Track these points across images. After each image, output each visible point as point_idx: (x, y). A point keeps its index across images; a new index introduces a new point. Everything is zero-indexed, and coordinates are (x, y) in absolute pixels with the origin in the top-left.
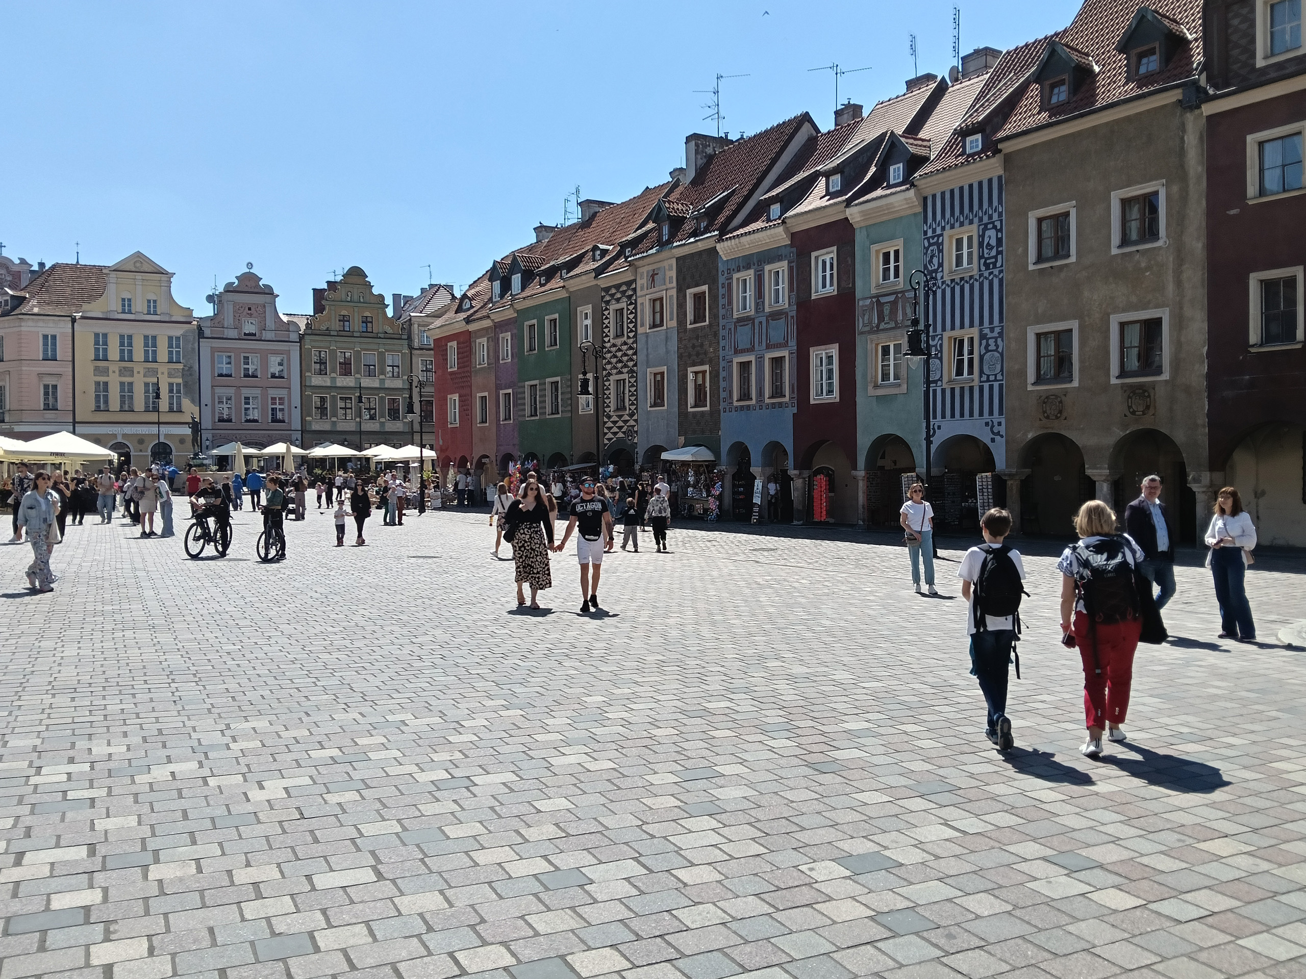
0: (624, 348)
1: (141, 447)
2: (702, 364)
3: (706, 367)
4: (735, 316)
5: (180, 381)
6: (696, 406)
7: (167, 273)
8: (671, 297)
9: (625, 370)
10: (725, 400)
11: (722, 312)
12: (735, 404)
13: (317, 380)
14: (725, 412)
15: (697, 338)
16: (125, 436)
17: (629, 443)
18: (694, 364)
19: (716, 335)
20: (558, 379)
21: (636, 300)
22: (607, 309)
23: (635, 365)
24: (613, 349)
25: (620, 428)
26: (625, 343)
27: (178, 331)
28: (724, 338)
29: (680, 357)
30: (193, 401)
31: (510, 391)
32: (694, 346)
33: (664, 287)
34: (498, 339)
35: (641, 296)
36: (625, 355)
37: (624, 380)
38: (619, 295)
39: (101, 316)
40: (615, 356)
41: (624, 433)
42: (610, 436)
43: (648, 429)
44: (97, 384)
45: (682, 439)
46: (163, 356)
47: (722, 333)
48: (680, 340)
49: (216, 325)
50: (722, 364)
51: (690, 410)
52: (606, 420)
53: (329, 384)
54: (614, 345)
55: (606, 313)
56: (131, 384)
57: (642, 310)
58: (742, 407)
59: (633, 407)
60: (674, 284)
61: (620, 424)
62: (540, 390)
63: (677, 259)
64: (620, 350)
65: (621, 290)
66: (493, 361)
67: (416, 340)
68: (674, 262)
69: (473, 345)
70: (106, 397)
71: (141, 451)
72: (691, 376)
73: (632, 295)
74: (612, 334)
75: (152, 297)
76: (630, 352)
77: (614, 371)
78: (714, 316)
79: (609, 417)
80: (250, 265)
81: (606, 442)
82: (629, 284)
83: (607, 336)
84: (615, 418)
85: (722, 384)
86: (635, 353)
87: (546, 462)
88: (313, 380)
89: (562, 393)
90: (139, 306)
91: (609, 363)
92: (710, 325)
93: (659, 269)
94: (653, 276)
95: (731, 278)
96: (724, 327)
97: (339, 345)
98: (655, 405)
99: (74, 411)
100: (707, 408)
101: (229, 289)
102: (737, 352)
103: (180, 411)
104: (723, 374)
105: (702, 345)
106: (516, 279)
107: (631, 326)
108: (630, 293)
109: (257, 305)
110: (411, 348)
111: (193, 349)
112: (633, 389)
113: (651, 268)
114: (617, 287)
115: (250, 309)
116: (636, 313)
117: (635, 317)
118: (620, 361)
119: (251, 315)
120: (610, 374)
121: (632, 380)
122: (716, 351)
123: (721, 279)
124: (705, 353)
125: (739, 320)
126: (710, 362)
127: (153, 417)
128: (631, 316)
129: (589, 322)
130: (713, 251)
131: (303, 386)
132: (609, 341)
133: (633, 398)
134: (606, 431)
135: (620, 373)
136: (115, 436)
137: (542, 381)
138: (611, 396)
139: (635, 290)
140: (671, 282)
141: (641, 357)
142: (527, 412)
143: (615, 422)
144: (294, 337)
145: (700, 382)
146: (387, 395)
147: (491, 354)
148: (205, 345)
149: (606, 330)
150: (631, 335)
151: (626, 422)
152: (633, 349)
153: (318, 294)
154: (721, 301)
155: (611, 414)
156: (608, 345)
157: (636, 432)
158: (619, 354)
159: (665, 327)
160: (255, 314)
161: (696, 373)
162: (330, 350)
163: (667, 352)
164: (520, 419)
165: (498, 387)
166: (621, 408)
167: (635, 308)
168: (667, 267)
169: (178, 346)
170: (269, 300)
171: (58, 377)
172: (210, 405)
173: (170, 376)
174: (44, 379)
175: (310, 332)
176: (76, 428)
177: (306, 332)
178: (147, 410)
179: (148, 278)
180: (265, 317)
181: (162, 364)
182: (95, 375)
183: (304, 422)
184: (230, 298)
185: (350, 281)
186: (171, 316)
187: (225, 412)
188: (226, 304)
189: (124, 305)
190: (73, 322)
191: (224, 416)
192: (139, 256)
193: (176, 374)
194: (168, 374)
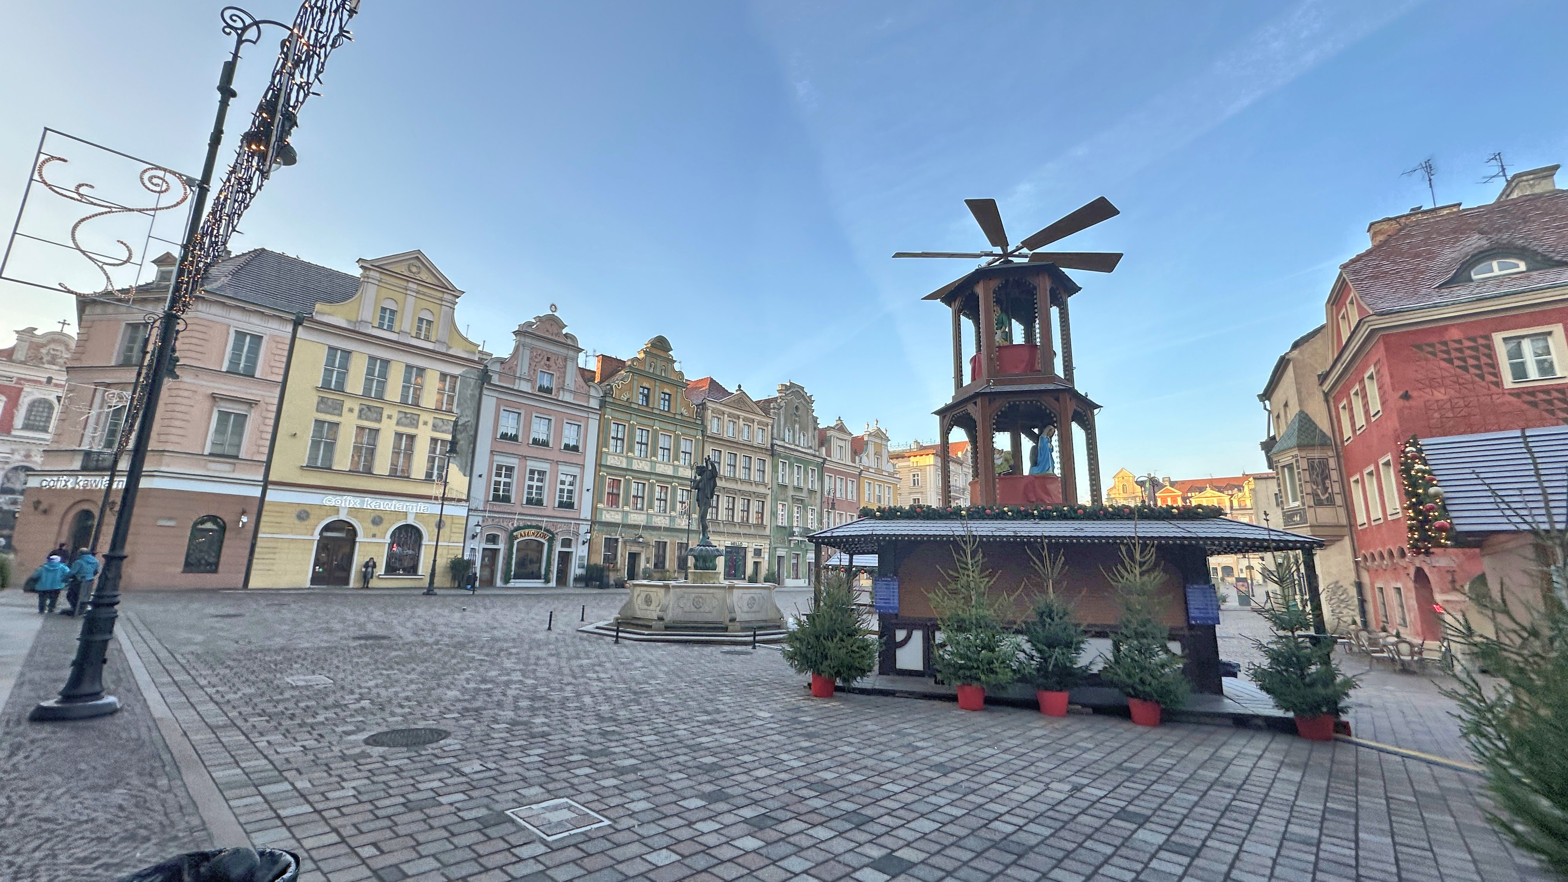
1: (375, 529)
5: (448, 437)
7: (453, 289)
13: (613, 459)
16: (352, 511)
27: (455, 369)
30: (462, 468)
39: (344, 324)
44: (319, 423)
49: (506, 371)
53: (624, 466)
56: (374, 432)
67: (709, 427)
71: (374, 536)
75: (426, 316)
80: (553, 307)
88: (609, 457)
90: (406, 322)
97: (639, 420)
99: (268, 463)
101: (527, 330)
109: (557, 358)
110: (704, 435)
111: (473, 396)
115: (548, 359)
119: (549, 367)
131: (599, 465)
136: (336, 510)
144: (594, 402)
148: (490, 395)
160: (554, 367)
162: (629, 425)
169: (452, 388)
170: (571, 353)
171: (251, 404)
172: (485, 476)
173: (435, 428)
174: (222, 404)
175: (611, 400)
176: (268, 491)
177: (608, 399)
178: (393, 474)
179: (425, 290)
180: (565, 373)
181: (426, 410)
182: (317, 411)
183: (595, 509)
184: (528, 340)
185: (655, 351)
186: (449, 348)
187: (502, 487)
188: (521, 348)
189: (382, 318)
190: (297, 323)
191: (501, 493)
192: (417, 258)
193: (445, 428)
194: (433, 426)
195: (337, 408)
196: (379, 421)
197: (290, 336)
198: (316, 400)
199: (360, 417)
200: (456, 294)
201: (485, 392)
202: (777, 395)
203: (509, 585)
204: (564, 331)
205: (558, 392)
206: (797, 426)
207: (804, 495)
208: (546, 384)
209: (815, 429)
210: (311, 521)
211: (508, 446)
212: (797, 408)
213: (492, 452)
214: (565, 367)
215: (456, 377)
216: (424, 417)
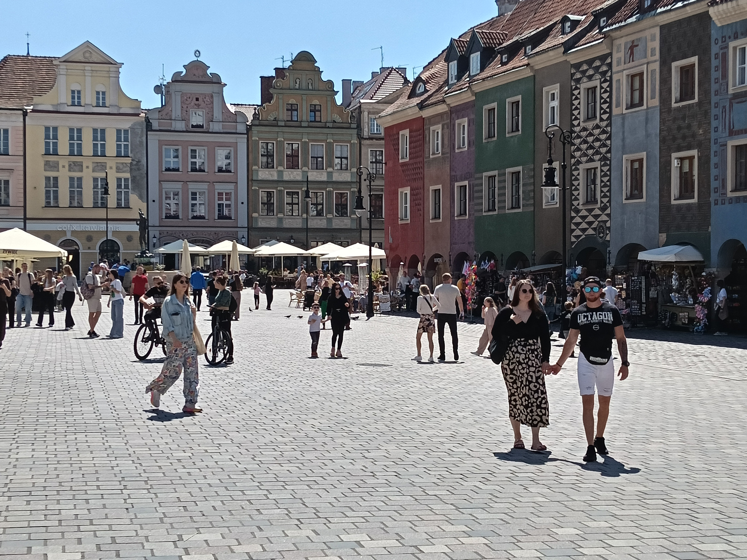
0: (597, 132)
1: (89, 244)
2: (689, 148)
3: (694, 152)
4: (731, 90)
5: (128, 175)
6: (681, 197)
7: (115, 63)
8: (653, 71)
9: (597, 157)
10: (716, 190)
11: (714, 87)
12: (730, 195)
13: (264, 174)
14: (716, 204)
15: (684, 119)
16: (74, 232)
17: (600, 240)
18: (679, 150)
19: (706, 114)
20: (520, 168)
21: (611, 77)
22: (576, 88)
23: (609, 151)
24: (584, 134)
25: (590, 223)
26: (597, 127)
27: (126, 124)
28: (716, 117)
29: (663, 141)
30: (141, 197)
31: (466, 183)
32: (679, 128)
33: (645, 60)
34: (454, 125)
35: (618, 72)
36: (597, 140)
37: (595, 169)
38: (591, 72)
39: (51, 108)
40: (585, 142)
41: (594, 229)
42: (578, 232)
43: (622, 225)
44: (48, 179)
45: (663, 237)
46: (111, 149)
47: (714, 111)
48: (662, 122)
49: (164, 117)
50: (714, 148)
51: (673, 202)
52: (573, 214)
53: (275, 178)
54: (585, 129)
55: (576, 92)
56: (80, 179)
57: (618, 89)
58: (738, 198)
59: (605, 200)
60: (657, 56)
61: (590, 219)
62: (499, 182)
63: (662, 27)
64: (591, 135)
65: (594, 65)
66: (447, 150)
67: (366, 129)
68: (657, 31)
69: (426, 132)
70: (56, 192)
71: (89, 248)
72: (675, 163)
73: (606, 72)
74: (582, 117)
75: (101, 89)
76: (603, 137)
77: (584, 159)
78: (705, 93)
79: (577, 211)
80: (197, 53)
81: (573, 239)
82: (603, 58)
83: (576, 119)
84: (584, 213)
85: (714, 172)
86: (609, 138)
87: (504, 262)
88: (260, 173)
89: (524, 185)
90: (88, 98)
91: (578, 149)
92: (700, 103)
93: (639, 40)
94: (632, 48)
95: (727, 47)
96: (717, 105)
97: (286, 136)
98: (631, 197)
99: (25, 207)
100: (695, 200)
101: (177, 79)
102: (733, 133)
103: (127, 207)
104: (714, 160)
105: (689, 127)
106: (475, 58)
107: (605, 106)
108: (604, 68)
109: (205, 95)
110: (360, 138)
111: (141, 142)
112: (605, 179)
113: (630, 38)
114: (590, 62)
115: (197, 99)
116: (611, 92)
117: (610, 97)
118: (591, 147)
119: (198, 106)
120: (579, 162)
121: (605, 169)
122: (707, 132)
123: (715, 49)
124: (694, 136)
125: (736, 96)
126: (699, 146)
127: (101, 213)
128: (605, 96)
129: (555, 103)
130: (704, 17)
131: (250, 180)
132: (579, 125)
133: (605, 189)
134: (573, 227)
135: (591, 160)
136: (64, 233)
137: (502, 171)
138: (581, 187)
139: (610, 65)
140: (653, 54)
141: (616, 142)
142: (485, 206)
143: (584, 218)
144: (241, 128)
145: (686, 169)
146: (335, 189)
147: (446, 142)
148: (154, 138)
149: (575, 112)
150: (605, 117)
151: (596, 216)
152: (606, 132)
153: (266, 81)
154: (714, 75)
155: (580, 207)
156: (577, 129)
157: (609, 228)
158: (590, 139)
159: (645, 107)
160: (203, 105)
161: (682, 159)
162: (277, 142)
163: (648, 136)
164: (477, 214)
165: (453, 179)
166: (591, 200)
167: (610, 86)
168: (649, 38)
169: (126, 140)
170: (216, 89)
172: (158, 201)
173: (118, 170)
175: (257, 123)
176: (27, 224)
177: (254, 123)
178: (95, 207)
179: (96, 69)
180: (212, 108)
181: (110, 158)
182: (45, 170)
183: (250, 218)
184: (178, 87)
185: (299, 66)
186: (120, 108)
187: (172, 208)
188: (173, 95)
189: (73, 98)
190: (25, 115)
191: (172, 212)
192: (88, 47)
193: (125, 169)
194: (117, 168)
195: (55, 166)
196: (82, 171)
197: (22, 124)
198: (43, 164)
199: (70, 171)
200: (118, 66)
201: (149, 137)
204: (209, 72)
205: (209, 125)
211: (172, 176)
213: (160, 181)
214: (213, 103)
215: (126, 131)
216: (110, 163)
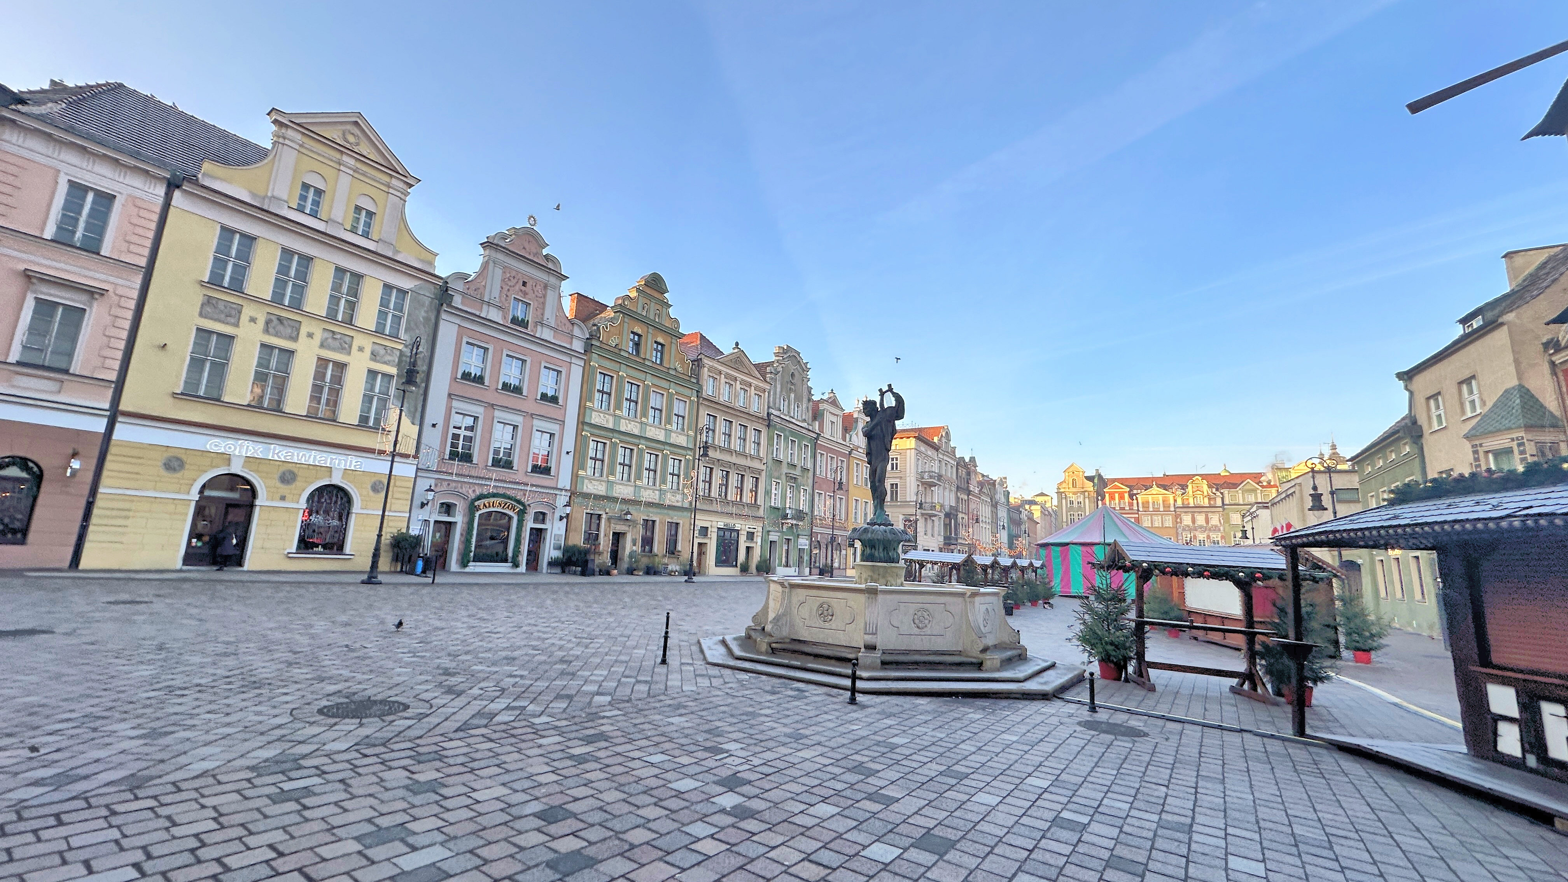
1: (284, 489)
5: (392, 370)
7: (405, 174)
13: (597, 416)
16: (249, 460)
27: (404, 281)
30: (409, 414)
39: (244, 198)
44: (204, 333)
46: (366, 316)
67: (705, 387)
71: (283, 498)
75: (366, 204)
80: (533, 219)
88: (593, 414)
90: (337, 211)
99: (120, 383)
101: (499, 243)
103: (380, 427)
109: (537, 282)
111: (427, 319)
115: (524, 284)
119: (525, 294)
131: (582, 423)
160: (531, 295)
169: (400, 307)
170: (552, 280)
171: (93, 293)
172: (440, 426)
173: (374, 356)
174: (44, 288)
175: (598, 344)
176: (118, 426)
177: (594, 342)
178: (311, 416)
179: (365, 168)
180: (544, 304)
181: (362, 331)
182: (201, 315)
183: (575, 477)
184: (500, 257)
185: (648, 291)
186: (397, 252)
187: (461, 442)
188: (491, 264)
189: (303, 198)
190: (173, 185)
191: (460, 450)
192: (357, 123)
193: (388, 358)
194: (372, 353)
195: (233, 315)
196: (295, 339)
197: (160, 201)
198: (199, 300)
199: (266, 331)
200: (409, 182)
201: (444, 316)
202: (773, 358)
203: (467, 570)
204: (545, 252)
205: (536, 326)
206: (792, 395)
207: (798, 472)
208: (520, 315)
209: (809, 400)
210: (187, 473)
211: (471, 390)
212: (793, 375)
213: (450, 395)
214: (544, 296)
215: (402, 292)
216: (359, 340)
